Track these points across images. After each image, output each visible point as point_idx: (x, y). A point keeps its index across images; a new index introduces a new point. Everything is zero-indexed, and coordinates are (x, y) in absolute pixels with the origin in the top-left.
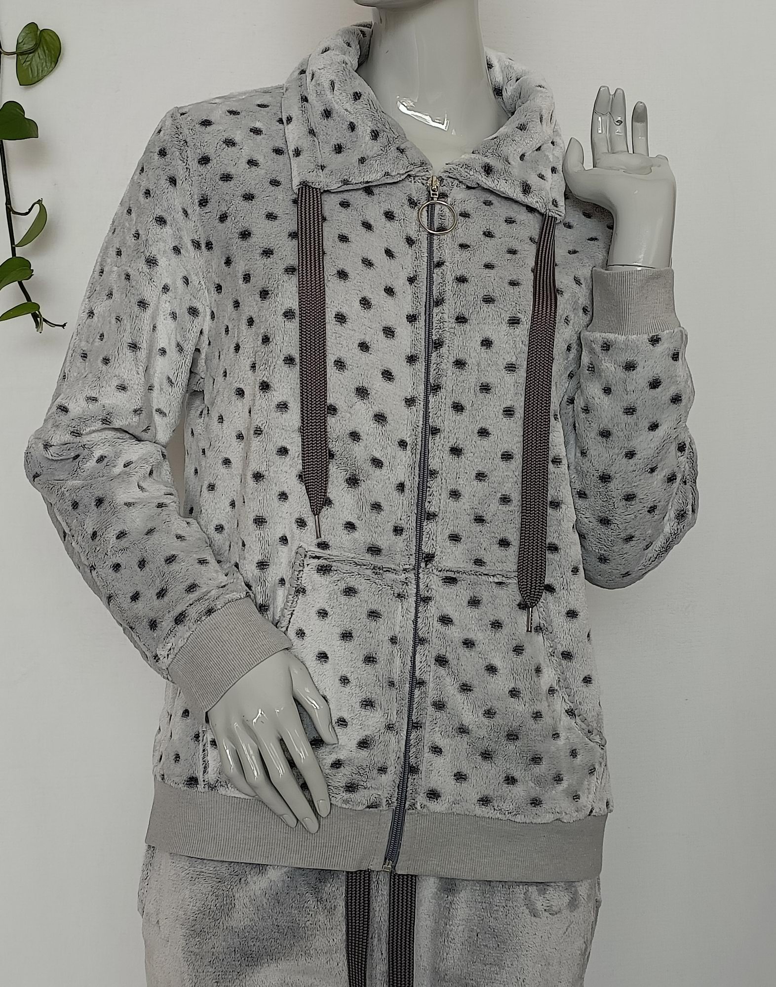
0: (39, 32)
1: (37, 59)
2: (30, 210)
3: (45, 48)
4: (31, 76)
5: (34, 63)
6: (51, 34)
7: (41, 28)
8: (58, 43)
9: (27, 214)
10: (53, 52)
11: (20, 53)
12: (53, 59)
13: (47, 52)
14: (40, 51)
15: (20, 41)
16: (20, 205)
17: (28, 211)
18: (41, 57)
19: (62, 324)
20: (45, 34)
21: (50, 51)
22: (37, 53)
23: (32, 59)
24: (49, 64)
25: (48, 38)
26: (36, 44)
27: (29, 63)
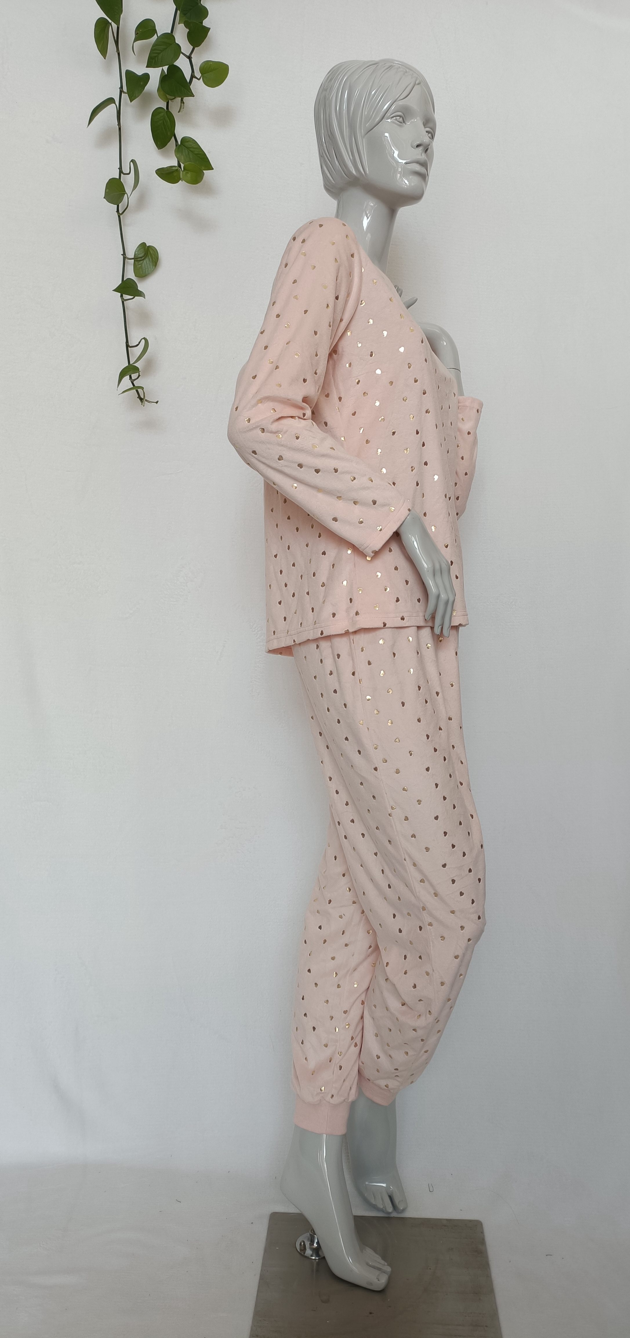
0: (146, 247)
1: (146, 263)
2: (139, 343)
4: (141, 273)
5: (143, 265)
6: (153, 249)
7: (148, 245)
8: (157, 254)
9: (137, 345)
10: (154, 259)
11: (136, 259)
12: (154, 264)
13: (151, 259)
14: (147, 259)
15: (136, 253)
16: (133, 341)
17: (138, 343)
18: (148, 263)
19: (156, 401)
20: (149, 249)
22: (145, 261)
23: (142, 263)
24: (151, 267)
25: (152, 252)
26: (145, 254)
27: (140, 266)
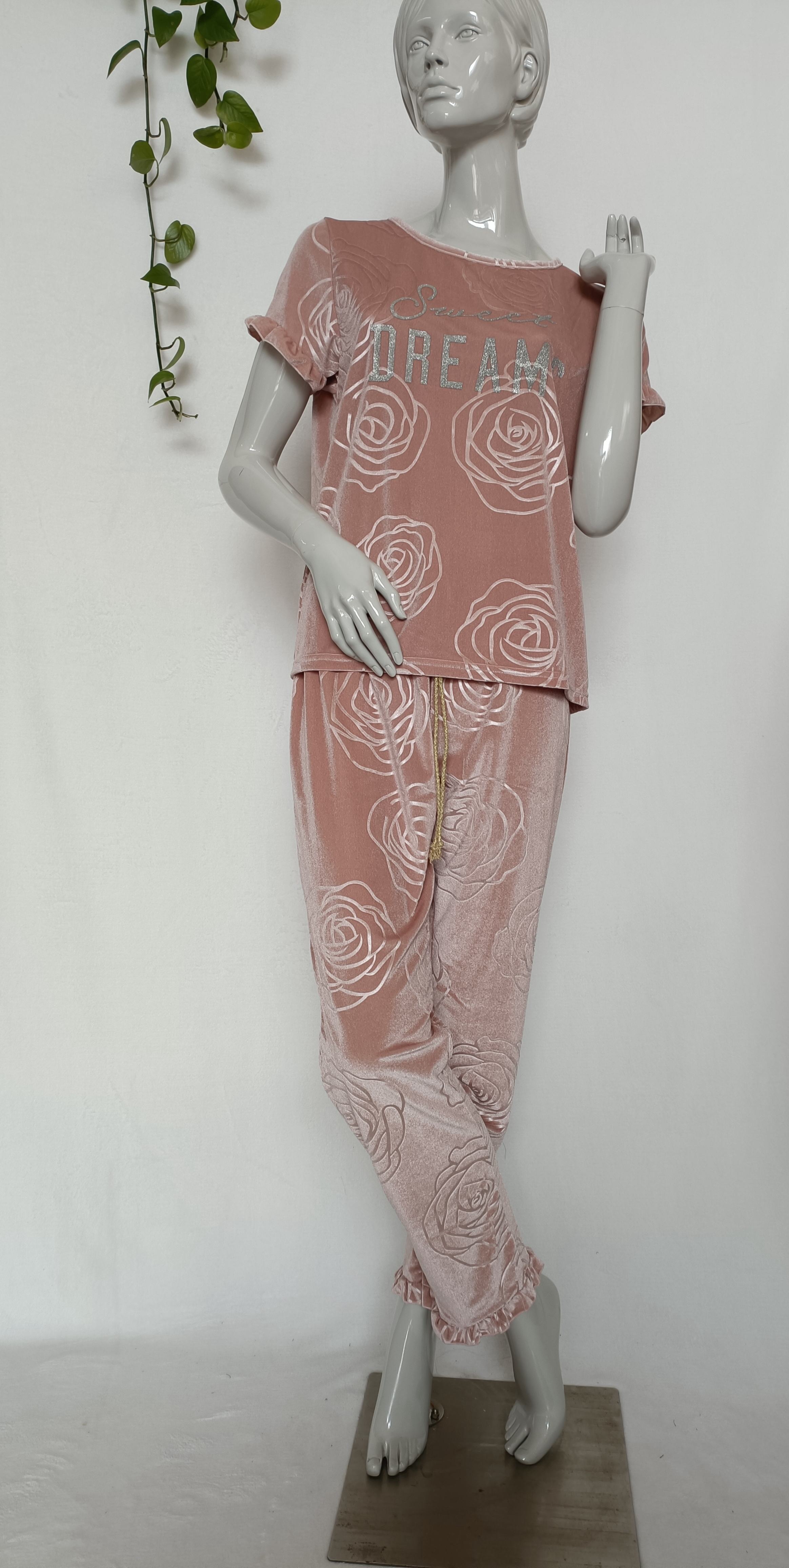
0: (180, 226)
1: (180, 245)
2: (173, 343)
3: (184, 239)
4: (174, 258)
5: (176, 247)
6: (189, 228)
7: (182, 224)
8: (193, 235)
9: (171, 347)
10: (189, 242)
11: (168, 241)
12: (190, 247)
13: (185, 241)
14: (181, 241)
15: (168, 233)
17: (171, 344)
18: (182, 245)
19: (195, 415)
20: (184, 229)
21: (187, 241)
22: (178, 243)
23: (175, 246)
24: (187, 251)
25: (187, 233)
26: (179, 235)
27: (172, 249)
